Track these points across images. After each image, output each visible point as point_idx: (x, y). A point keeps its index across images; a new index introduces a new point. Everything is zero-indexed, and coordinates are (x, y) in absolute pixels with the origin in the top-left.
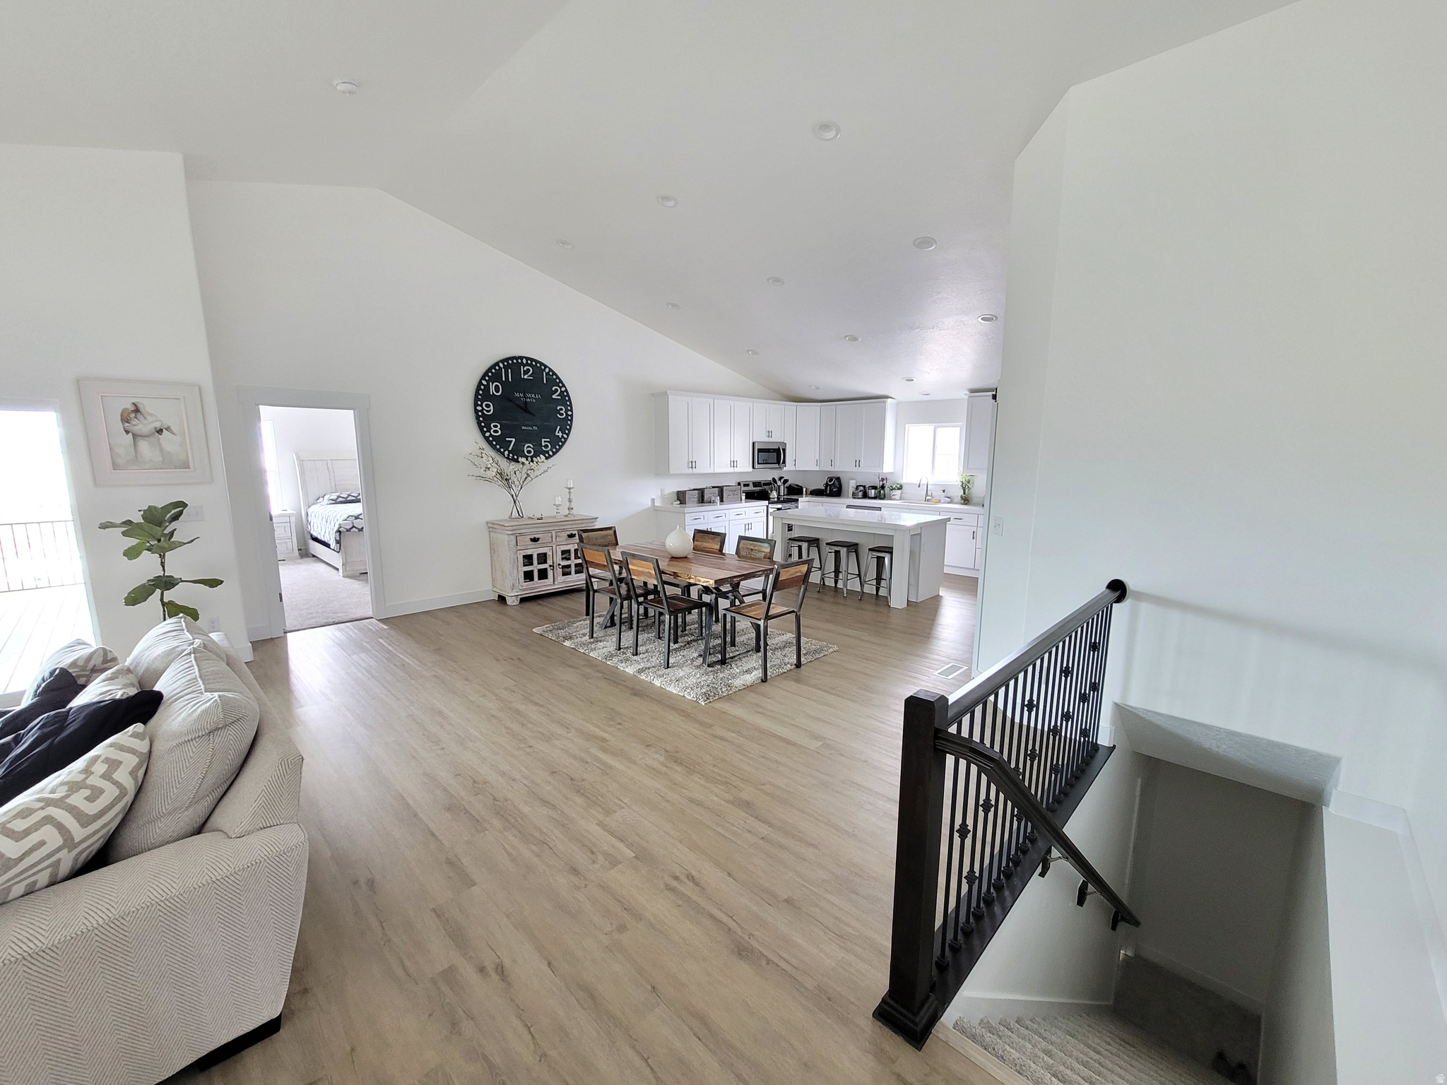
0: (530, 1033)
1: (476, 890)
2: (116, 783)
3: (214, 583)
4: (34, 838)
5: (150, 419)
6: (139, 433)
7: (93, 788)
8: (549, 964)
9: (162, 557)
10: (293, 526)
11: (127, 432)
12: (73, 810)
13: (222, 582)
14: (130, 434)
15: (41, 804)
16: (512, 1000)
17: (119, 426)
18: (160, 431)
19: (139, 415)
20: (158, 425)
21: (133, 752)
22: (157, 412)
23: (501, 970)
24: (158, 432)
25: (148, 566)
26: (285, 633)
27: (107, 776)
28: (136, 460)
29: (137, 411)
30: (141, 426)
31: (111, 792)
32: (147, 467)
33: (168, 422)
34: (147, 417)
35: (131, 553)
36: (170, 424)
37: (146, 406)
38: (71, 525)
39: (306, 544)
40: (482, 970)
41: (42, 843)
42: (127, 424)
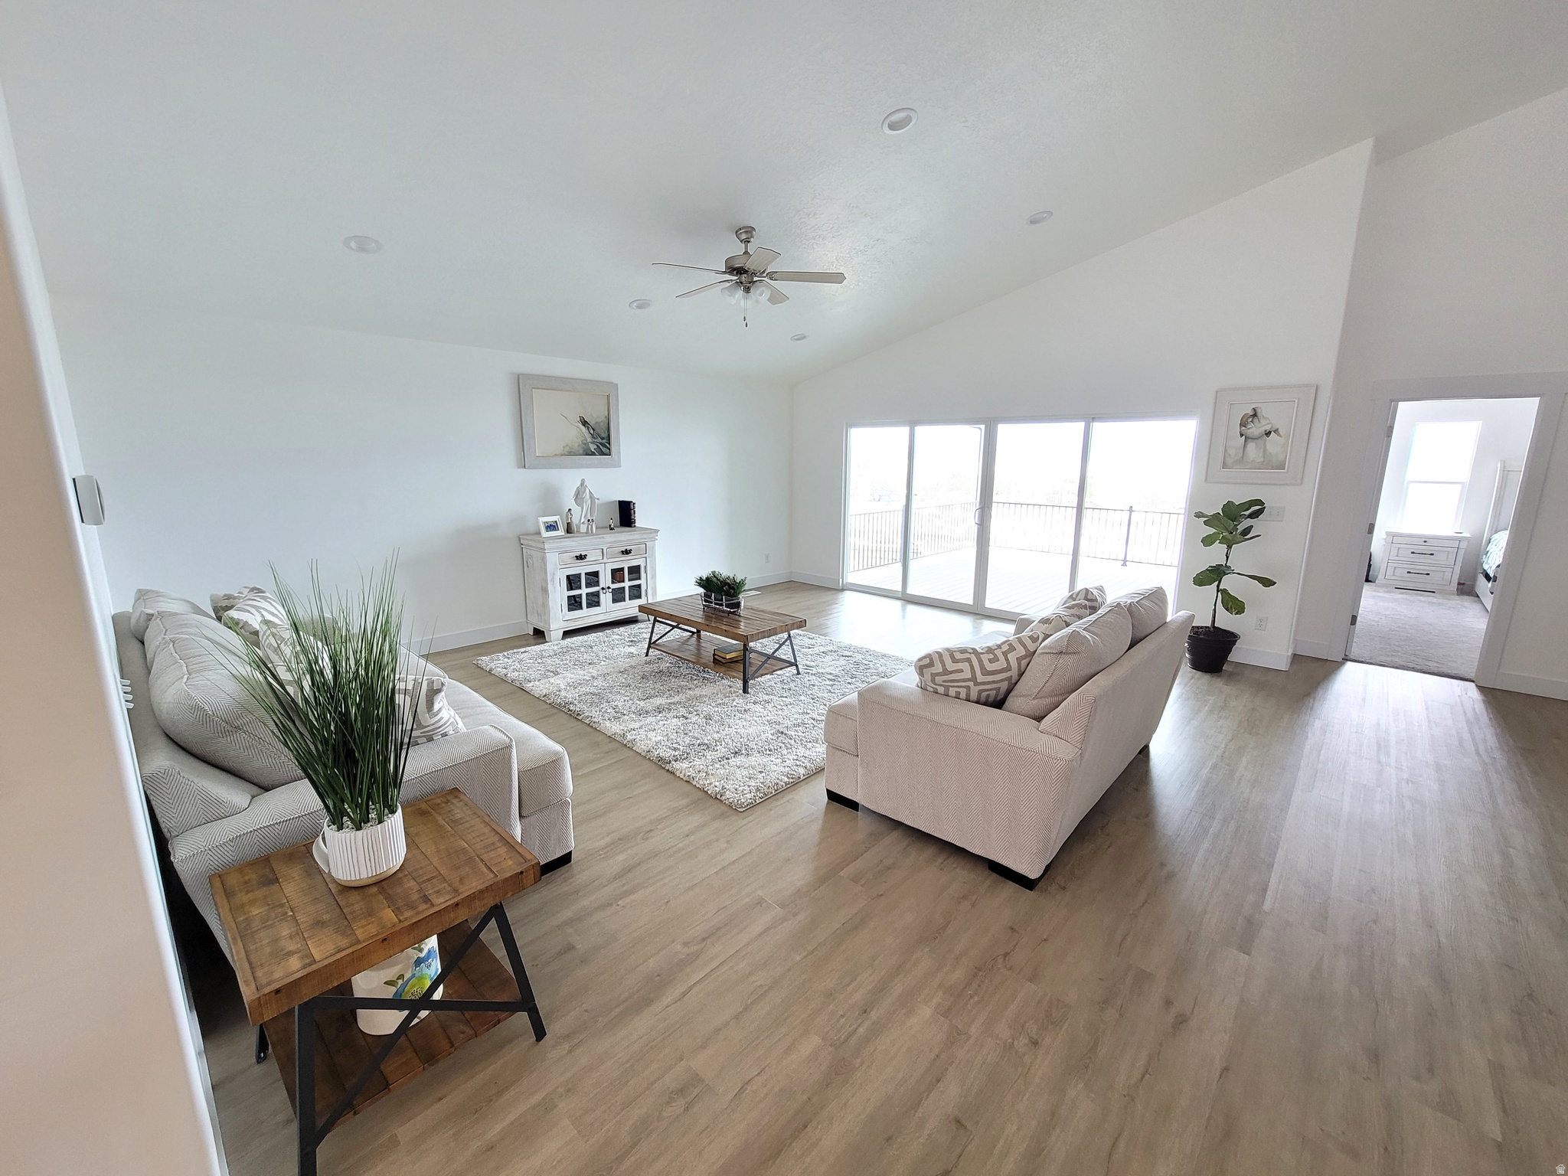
0: (1143, 1076)
1: (1243, 958)
2: (1007, 660)
3: (1267, 582)
4: (960, 666)
5: (1263, 422)
6: (1251, 436)
7: (995, 655)
8: (1226, 1069)
9: (1229, 547)
10: (1461, 553)
11: (1242, 435)
12: (980, 661)
13: (1275, 583)
14: (1244, 437)
15: (972, 651)
16: (1161, 1045)
17: (1236, 429)
18: (1268, 434)
19: (1256, 420)
20: (1268, 428)
21: (1025, 646)
22: (1271, 415)
23: (1181, 1021)
24: (1266, 434)
25: (1216, 554)
26: (1346, 659)
27: (1005, 654)
28: (1242, 460)
29: (1255, 415)
30: (1255, 429)
31: (1002, 664)
32: (1248, 467)
33: (1277, 425)
34: (1262, 421)
35: (1207, 541)
36: (1278, 426)
37: (1263, 412)
38: (1182, 517)
39: (1474, 579)
40: (1168, 1003)
41: (962, 671)
42: (1244, 428)
